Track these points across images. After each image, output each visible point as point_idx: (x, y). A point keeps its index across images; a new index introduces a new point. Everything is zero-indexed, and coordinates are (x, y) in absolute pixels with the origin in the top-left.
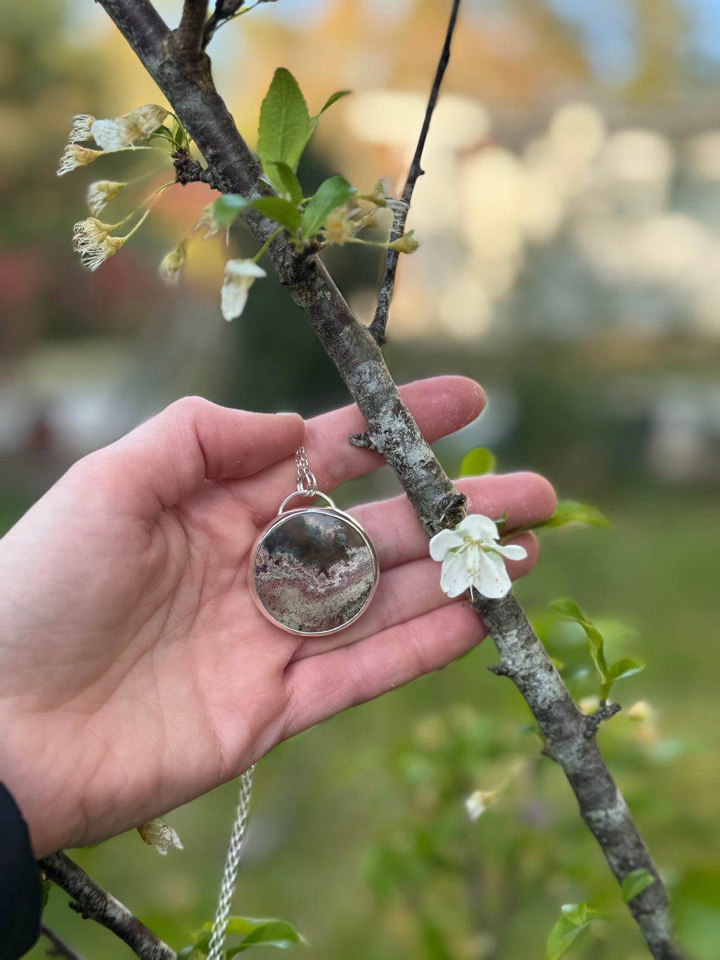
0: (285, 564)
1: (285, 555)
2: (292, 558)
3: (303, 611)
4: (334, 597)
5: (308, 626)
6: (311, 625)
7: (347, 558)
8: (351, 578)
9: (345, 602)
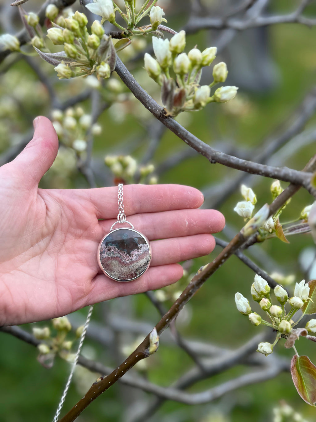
0: (112, 250)
1: (112, 247)
2: (115, 248)
3: (120, 270)
4: (133, 265)
6: (123, 277)
7: (138, 248)
8: (140, 257)
9: (137, 267)
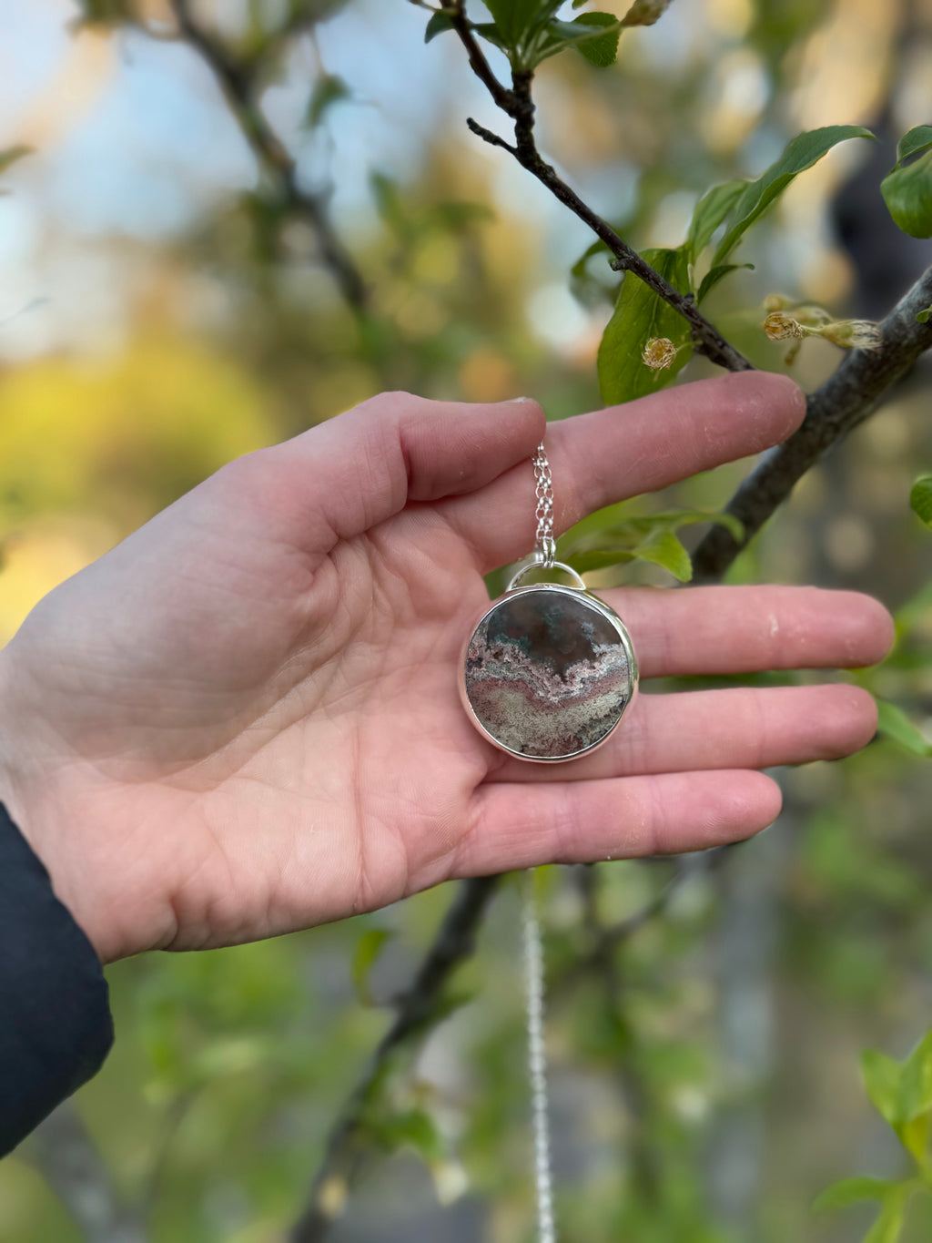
0: (506, 658)
1: (508, 647)
2: (517, 651)
3: (527, 725)
4: (572, 710)
5: (533, 748)
6: (537, 746)
7: (593, 658)
8: (597, 686)
9: (586, 719)
